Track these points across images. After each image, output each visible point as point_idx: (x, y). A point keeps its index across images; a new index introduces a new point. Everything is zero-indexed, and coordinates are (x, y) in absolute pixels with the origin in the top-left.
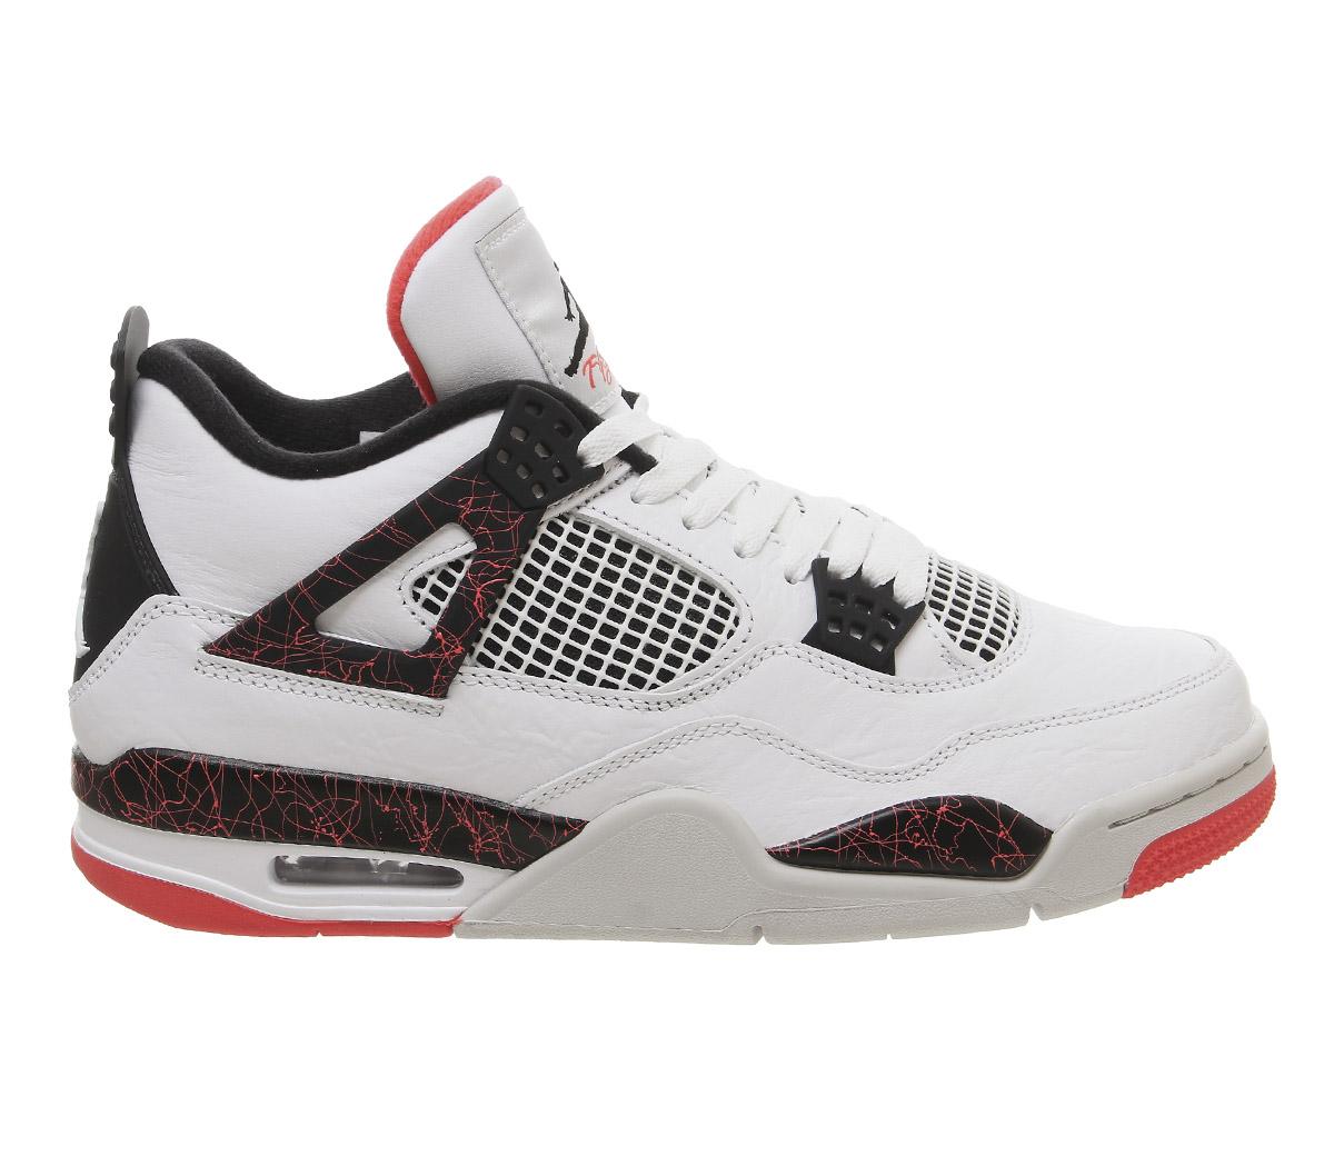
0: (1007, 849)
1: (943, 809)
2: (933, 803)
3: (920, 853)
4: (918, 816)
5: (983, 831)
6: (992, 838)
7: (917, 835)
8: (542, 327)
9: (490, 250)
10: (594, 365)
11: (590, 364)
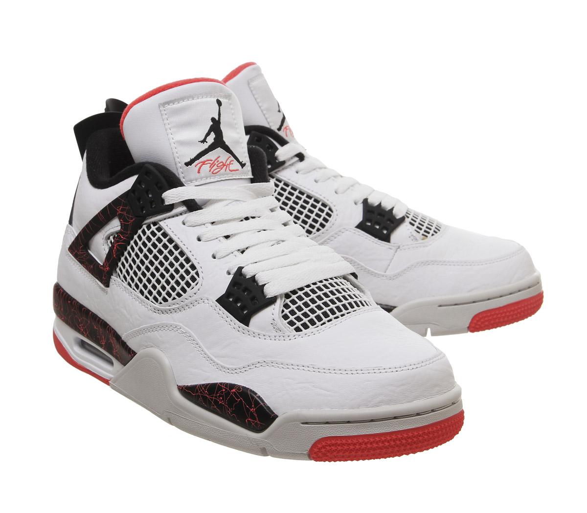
0: (252, 417)
1: (234, 390)
2: (232, 386)
3: (220, 407)
4: (224, 390)
5: (245, 406)
6: (248, 410)
7: (221, 398)
8: (182, 143)
9: (168, 107)
10: (207, 164)
11: (204, 163)
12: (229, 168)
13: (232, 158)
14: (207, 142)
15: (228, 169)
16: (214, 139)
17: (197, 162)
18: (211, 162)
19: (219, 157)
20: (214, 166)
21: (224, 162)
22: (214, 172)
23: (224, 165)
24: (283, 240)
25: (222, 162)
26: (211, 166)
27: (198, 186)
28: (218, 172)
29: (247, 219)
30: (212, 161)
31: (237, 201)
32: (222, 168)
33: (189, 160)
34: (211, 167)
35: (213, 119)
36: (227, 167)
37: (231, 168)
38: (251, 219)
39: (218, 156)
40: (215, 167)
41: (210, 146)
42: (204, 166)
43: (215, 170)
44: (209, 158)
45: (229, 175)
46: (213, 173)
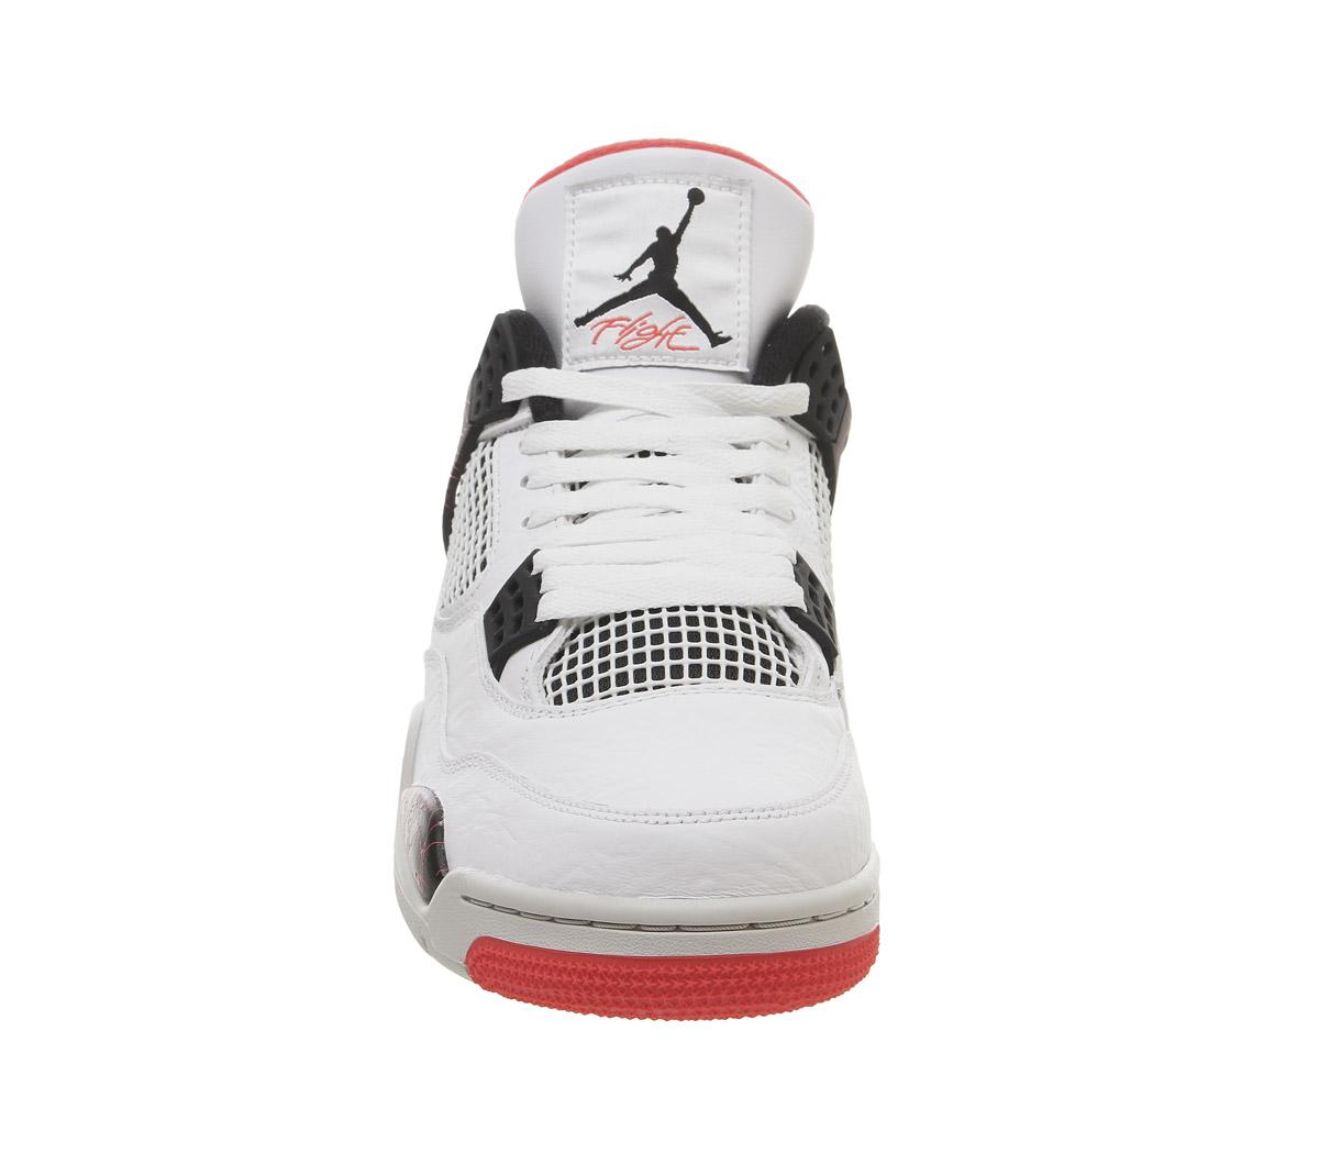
8: (585, 277)
9: (581, 195)
10: (615, 326)
11: (610, 323)
12: (669, 340)
13: (688, 321)
14: (630, 279)
15: (665, 341)
16: (651, 274)
17: (597, 319)
18: (626, 323)
19: (650, 314)
20: (631, 332)
21: (659, 329)
22: (626, 346)
23: (656, 333)
24: (678, 508)
25: (655, 327)
26: (623, 331)
27: (587, 371)
28: (637, 346)
29: (644, 454)
30: (629, 320)
31: (653, 413)
32: (648, 340)
33: (584, 314)
34: (623, 334)
35: (662, 232)
36: (664, 338)
37: (673, 343)
38: (653, 456)
39: (648, 311)
40: (633, 335)
41: (634, 289)
42: (608, 329)
43: (630, 341)
44: (624, 315)
45: (664, 357)
46: (622, 348)
